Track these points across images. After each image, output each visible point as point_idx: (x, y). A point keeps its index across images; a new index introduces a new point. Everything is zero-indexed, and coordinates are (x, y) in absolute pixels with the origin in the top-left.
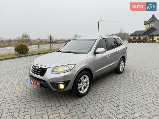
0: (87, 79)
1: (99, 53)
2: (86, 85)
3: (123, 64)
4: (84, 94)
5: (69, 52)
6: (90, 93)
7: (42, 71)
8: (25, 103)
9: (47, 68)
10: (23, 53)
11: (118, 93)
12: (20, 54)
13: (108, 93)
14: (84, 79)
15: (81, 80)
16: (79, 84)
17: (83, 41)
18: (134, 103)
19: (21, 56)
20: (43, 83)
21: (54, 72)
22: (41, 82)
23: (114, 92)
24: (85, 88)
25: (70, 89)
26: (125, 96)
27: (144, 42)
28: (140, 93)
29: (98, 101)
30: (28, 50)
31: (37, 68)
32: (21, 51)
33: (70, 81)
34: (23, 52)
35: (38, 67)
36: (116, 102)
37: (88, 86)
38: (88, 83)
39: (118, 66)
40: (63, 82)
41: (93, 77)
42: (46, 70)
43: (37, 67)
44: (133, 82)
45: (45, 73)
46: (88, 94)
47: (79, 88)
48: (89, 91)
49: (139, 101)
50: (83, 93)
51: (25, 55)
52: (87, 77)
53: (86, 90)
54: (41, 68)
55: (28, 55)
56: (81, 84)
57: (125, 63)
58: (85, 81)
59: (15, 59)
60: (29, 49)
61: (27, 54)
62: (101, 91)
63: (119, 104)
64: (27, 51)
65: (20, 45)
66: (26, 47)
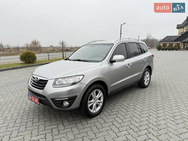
0: (100, 94)
1: (116, 61)
2: (99, 102)
3: (148, 76)
4: (96, 114)
5: (79, 60)
6: (104, 113)
8: (20, 124)
9: (48, 80)
10: (29, 63)
11: (140, 113)
12: (26, 64)
13: (127, 113)
14: (96, 95)
15: (91, 96)
16: (89, 100)
18: (160, 127)
19: (26, 66)
20: (43, 99)
21: (57, 85)
22: (41, 98)
23: (135, 111)
24: (97, 106)
25: (78, 108)
27: (176, 50)
28: (168, 114)
29: (113, 123)
30: (36, 58)
32: (27, 59)
33: (76, 96)
34: (29, 61)
37: (101, 104)
38: (102, 100)
39: (141, 78)
40: (68, 98)
41: (109, 92)
42: (46, 83)
44: (160, 99)
45: (45, 86)
46: (102, 113)
47: (89, 105)
48: (103, 110)
49: (167, 124)
50: (94, 112)
52: (100, 91)
53: (99, 108)
54: (40, 80)
55: (35, 64)
56: (93, 101)
57: (151, 74)
58: (98, 96)
59: (19, 69)
62: (119, 110)
63: (140, 128)
65: (27, 53)
66: (33, 56)
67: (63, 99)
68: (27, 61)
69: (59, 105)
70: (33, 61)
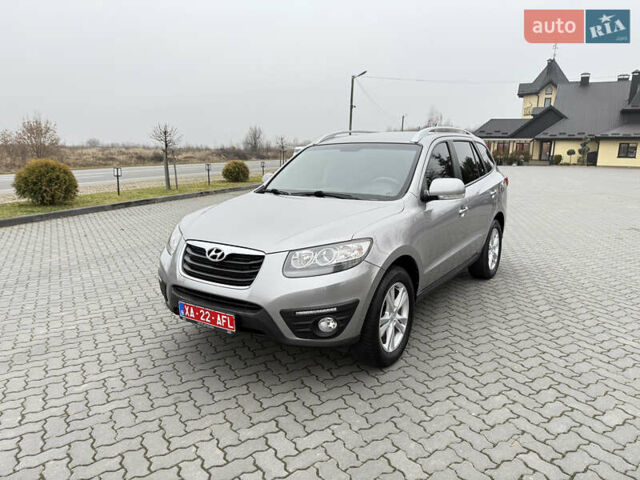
0: (403, 296)
1: (441, 197)
2: (400, 321)
3: (496, 241)
4: (395, 354)
5: (319, 194)
6: (411, 352)
7: (244, 268)
8: (171, 400)
9: (261, 254)
10: (52, 203)
11: (513, 348)
12: (38, 206)
13: (477, 350)
14: (395, 298)
15: (386, 302)
16: (382, 316)
17: (364, 150)
18: (583, 380)
19: (54, 214)
20: (249, 314)
21: (295, 269)
22: (240, 313)
23: (497, 344)
24: (396, 331)
25: (356, 338)
26: (543, 356)
27: (520, 164)
28: (589, 346)
29: (453, 379)
30: (76, 187)
31: (214, 257)
32: (45, 191)
33: (356, 303)
34: (53, 196)
35: (218, 251)
36: (521, 378)
37: (405, 327)
38: (405, 315)
39: (482, 253)
40: (335, 309)
41: (419, 291)
42: (260, 264)
43: (213, 253)
47: (382, 331)
50: (391, 350)
51: (66, 210)
52: (402, 289)
53: (399, 338)
55: (75, 208)
56: (387, 317)
58: (397, 303)
60: (80, 184)
61: (71, 205)
62: (448, 342)
64: (70, 191)
65: (42, 167)
66: (67, 178)
67: (318, 311)
68: (43, 198)
69: (308, 330)
70: (65, 198)
